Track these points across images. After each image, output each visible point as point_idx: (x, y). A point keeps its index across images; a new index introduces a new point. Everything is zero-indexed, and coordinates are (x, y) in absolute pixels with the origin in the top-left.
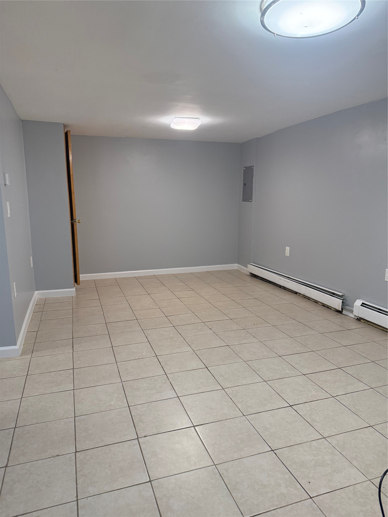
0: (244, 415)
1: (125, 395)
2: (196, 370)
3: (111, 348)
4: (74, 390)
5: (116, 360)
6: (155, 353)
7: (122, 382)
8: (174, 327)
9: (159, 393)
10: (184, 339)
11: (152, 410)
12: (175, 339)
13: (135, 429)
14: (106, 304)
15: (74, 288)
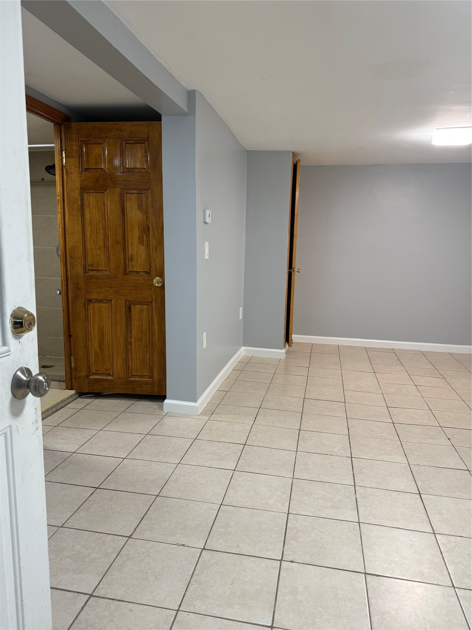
0: (453, 585)
1: (290, 497)
2: (401, 493)
3: (297, 431)
4: (235, 471)
5: (297, 448)
6: (351, 453)
7: (293, 478)
8: (393, 423)
9: (334, 509)
10: (401, 444)
11: (315, 528)
12: (388, 441)
13: (284, 547)
14: (314, 376)
15: (283, 349)
